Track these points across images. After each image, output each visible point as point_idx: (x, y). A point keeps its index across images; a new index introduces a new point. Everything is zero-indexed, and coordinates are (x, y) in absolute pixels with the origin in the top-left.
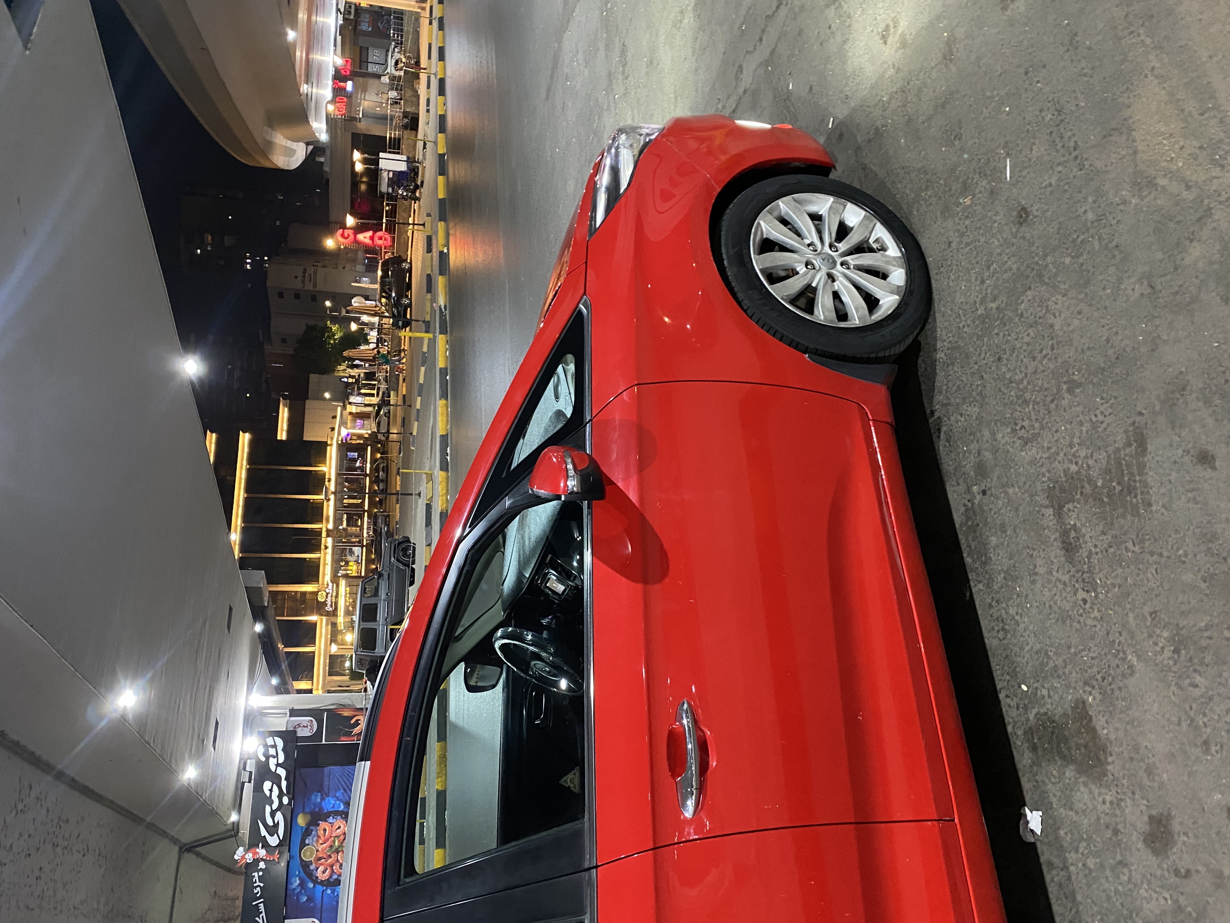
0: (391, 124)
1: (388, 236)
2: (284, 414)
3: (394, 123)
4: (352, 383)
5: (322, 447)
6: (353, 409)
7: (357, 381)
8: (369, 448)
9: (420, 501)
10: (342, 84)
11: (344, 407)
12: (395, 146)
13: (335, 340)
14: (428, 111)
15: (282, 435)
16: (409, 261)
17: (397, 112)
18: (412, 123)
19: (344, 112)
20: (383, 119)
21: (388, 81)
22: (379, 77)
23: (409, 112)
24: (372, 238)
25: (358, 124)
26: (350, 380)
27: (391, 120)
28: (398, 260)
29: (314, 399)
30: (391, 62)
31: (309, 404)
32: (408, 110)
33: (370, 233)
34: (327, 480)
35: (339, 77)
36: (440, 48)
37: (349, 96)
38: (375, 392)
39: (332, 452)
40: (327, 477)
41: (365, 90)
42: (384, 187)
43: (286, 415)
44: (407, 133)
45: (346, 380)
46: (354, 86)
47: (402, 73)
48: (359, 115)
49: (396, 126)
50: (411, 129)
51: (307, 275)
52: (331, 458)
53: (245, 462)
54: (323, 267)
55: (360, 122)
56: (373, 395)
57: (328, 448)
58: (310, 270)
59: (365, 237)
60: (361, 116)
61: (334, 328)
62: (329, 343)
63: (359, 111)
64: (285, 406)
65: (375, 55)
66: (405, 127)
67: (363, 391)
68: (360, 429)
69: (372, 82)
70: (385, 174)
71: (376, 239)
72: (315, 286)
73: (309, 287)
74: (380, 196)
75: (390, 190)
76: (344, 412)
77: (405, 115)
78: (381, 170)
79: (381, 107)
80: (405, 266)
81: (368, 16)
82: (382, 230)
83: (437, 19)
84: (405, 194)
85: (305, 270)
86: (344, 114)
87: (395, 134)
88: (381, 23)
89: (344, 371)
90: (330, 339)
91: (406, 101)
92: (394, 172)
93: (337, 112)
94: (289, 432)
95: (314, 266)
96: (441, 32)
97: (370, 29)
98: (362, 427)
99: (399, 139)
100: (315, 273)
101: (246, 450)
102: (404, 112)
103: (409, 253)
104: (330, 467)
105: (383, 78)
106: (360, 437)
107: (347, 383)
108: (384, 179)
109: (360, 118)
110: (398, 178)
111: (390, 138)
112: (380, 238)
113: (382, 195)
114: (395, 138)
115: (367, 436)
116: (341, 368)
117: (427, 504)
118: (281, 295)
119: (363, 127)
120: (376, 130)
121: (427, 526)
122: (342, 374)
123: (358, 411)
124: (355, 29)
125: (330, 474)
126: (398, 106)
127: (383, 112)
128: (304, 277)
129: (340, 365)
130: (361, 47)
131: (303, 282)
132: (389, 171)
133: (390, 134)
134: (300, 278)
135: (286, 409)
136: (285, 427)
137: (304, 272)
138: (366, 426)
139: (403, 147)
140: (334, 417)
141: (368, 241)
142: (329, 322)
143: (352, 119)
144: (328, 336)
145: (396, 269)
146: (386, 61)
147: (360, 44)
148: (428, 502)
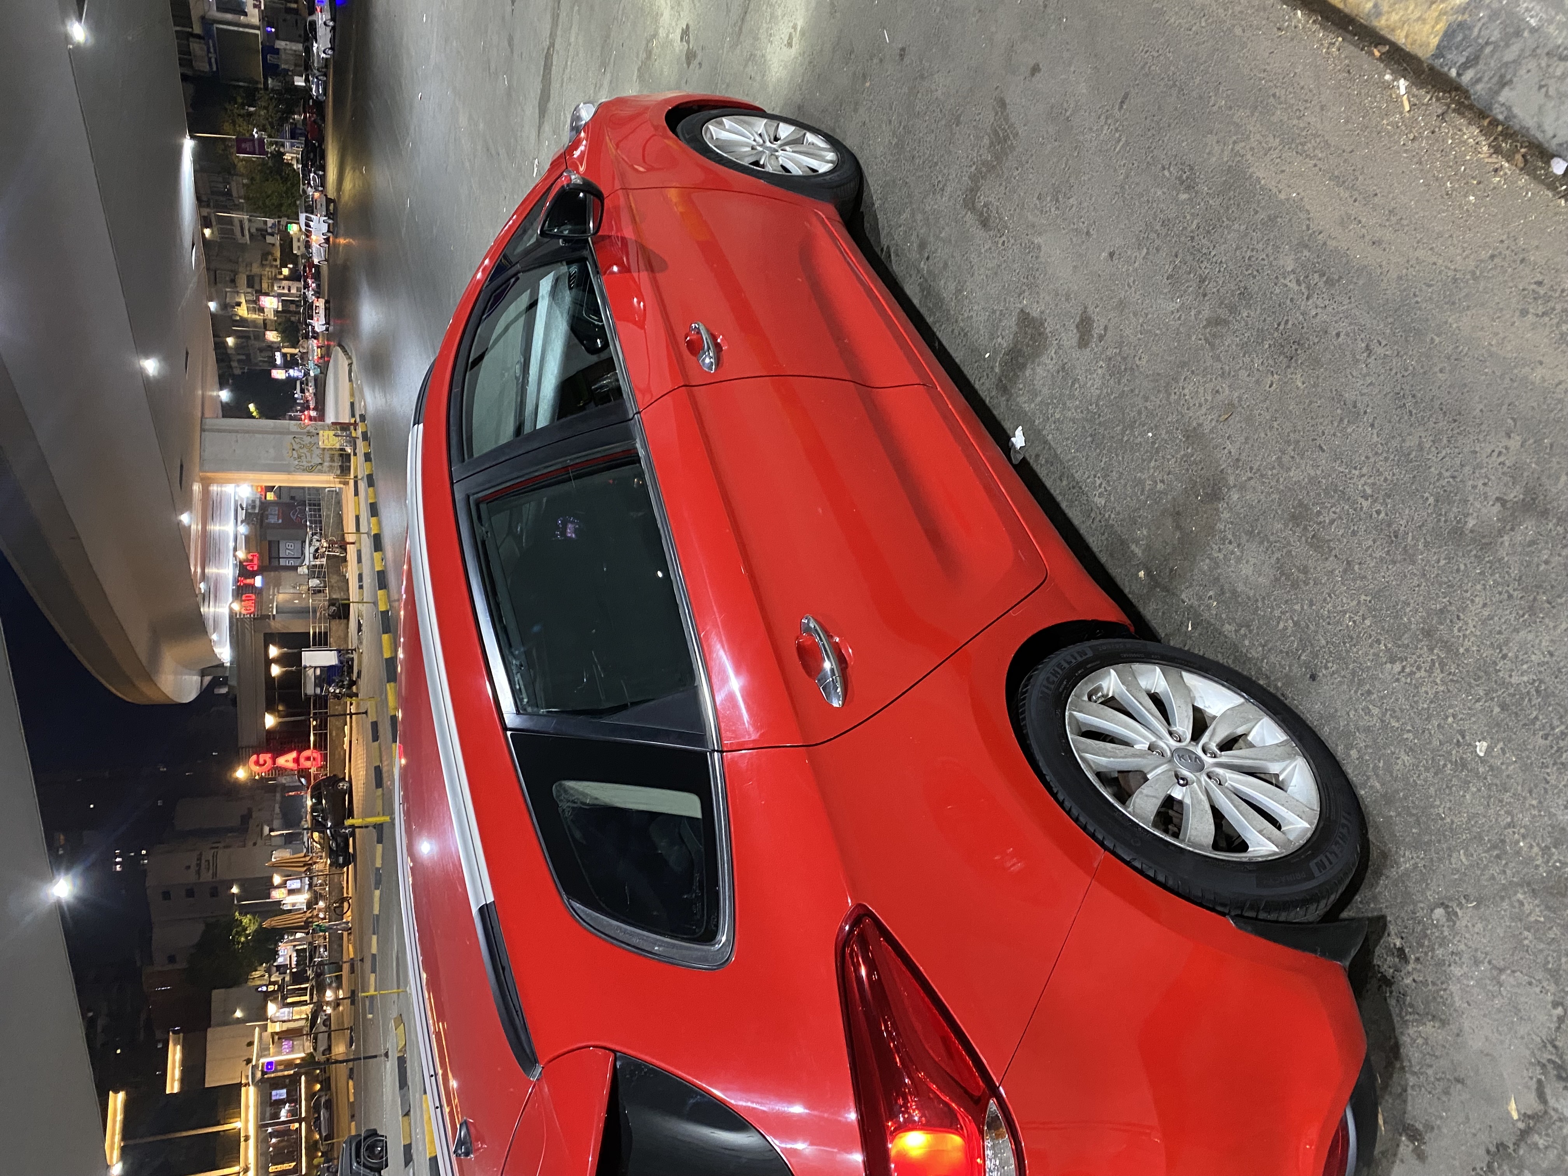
0: (315, 617)
1: (317, 755)
2: (175, 1055)
3: (318, 614)
4: (274, 991)
5: (232, 1093)
6: (277, 1028)
7: (281, 988)
8: (303, 1078)
9: (388, 1064)
10: (248, 581)
11: (264, 1028)
12: (321, 641)
13: (247, 936)
14: (361, 587)
15: (173, 1086)
16: (347, 779)
17: (321, 601)
18: (341, 611)
19: (253, 610)
20: (303, 612)
21: (306, 571)
22: (295, 568)
23: (337, 599)
24: (296, 760)
25: (272, 623)
26: (271, 988)
27: (315, 611)
28: (334, 780)
29: (219, 1025)
30: (309, 551)
31: (212, 1033)
32: (334, 597)
33: (294, 754)
34: (242, 1139)
35: (244, 571)
36: (371, 504)
37: (259, 592)
38: (307, 998)
39: (250, 1096)
40: (242, 1134)
41: (278, 584)
42: (310, 689)
43: (178, 1056)
44: (335, 623)
45: (264, 989)
46: (264, 581)
47: (324, 561)
48: (272, 611)
49: (320, 618)
50: (340, 618)
51: (203, 861)
52: (247, 1107)
53: (117, 1138)
54: (224, 847)
55: (274, 619)
56: (304, 1003)
57: (243, 1089)
58: (208, 855)
59: (287, 761)
60: (274, 613)
61: (246, 920)
62: (239, 943)
63: (272, 607)
64: (175, 1045)
65: (287, 549)
66: (333, 616)
67: (289, 1000)
68: (288, 1053)
69: (285, 574)
70: (310, 672)
71: (302, 760)
72: (215, 874)
73: (206, 876)
74: (306, 699)
75: (318, 691)
76: (265, 1034)
77: (332, 602)
78: (305, 667)
79: (300, 598)
80: (343, 785)
81: (277, 508)
82: (309, 748)
83: (365, 479)
84: (338, 691)
85: (201, 854)
86: (254, 613)
87: (320, 628)
88: (294, 515)
89: (260, 978)
90: (240, 936)
91: (332, 588)
92: (322, 668)
93: (243, 612)
94: (183, 1080)
95: (213, 848)
96: (371, 489)
97: (280, 521)
98: (292, 1050)
99: (326, 633)
100: (215, 856)
101: (120, 1117)
102: (329, 600)
103: (347, 771)
104: (247, 1121)
105: (299, 569)
106: (289, 1065)
107: (267, 991)
108: (310, 678)
109: (274, 616)
110: (328, 674)
111: (315, 633)
112: (308, 759)
113: (308, 698)
114: (320, 633)
115: (298, 1061)
116: (256, 974)
117: (399, 1058)
118: (166, 895)
119: (278, 625)
120: (297, 627)
121: (401, 1088)
122: (258, 983)
123: (284, 1029)
124: (262, 521)
125: (246, 1129)
126: (322, 594)
127: (304, 604)
128: (199, 865)
129: (256, 970)
130: (270, 542)
131: (198, 872)
132: (315, 668)
133: (314, 628)
134: (194, 868)
135: (179, 1047)
136: (177, 1074)
137: (199, 859)
138: (296, 1047)
139: (331, 640)
140: (251, 1044)
141: (291, 765)
142: (237, 914)
143: (261, 618)
144: (237, 933)
145: (332, 791)
146: (303, 553)
147: (269, 538)
148: (401, 1054)
